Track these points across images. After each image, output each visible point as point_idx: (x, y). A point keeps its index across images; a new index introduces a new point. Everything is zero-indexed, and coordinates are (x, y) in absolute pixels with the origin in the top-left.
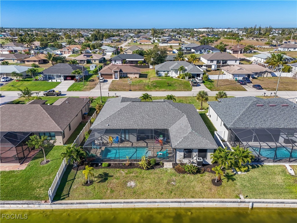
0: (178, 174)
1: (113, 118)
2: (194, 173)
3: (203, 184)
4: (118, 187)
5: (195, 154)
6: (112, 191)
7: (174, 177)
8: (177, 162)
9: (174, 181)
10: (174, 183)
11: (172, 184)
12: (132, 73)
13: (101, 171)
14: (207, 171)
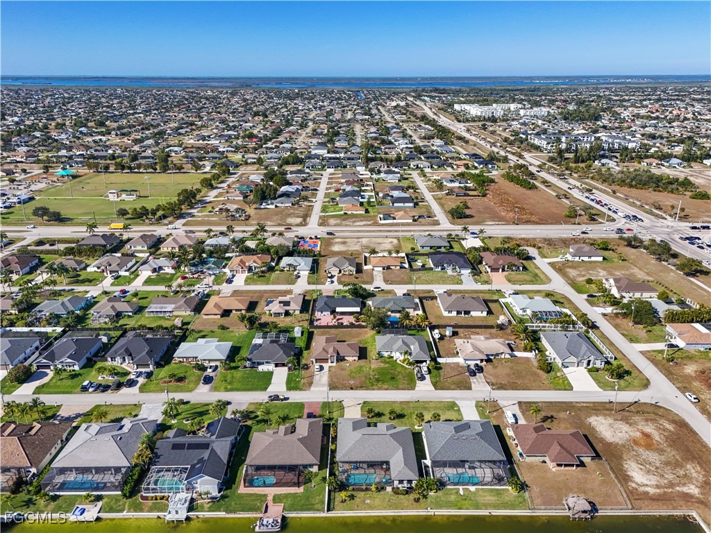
0: (395, 495)
1: (351, 451)
2: (404, 494)
3: (409, 501)
4: (361, 503)
5: (405, 482)
6: (358, 506)
7: (392, 497)
8: (395, 487)
10: (392, 501)
12: (349, 356)
13: (349, 493)
14: (412, 493)
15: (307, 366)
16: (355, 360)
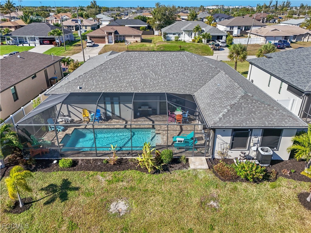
0: (221, 183)
1: (91, 77)
2: (256, 181)
3: (282, 207)
4: (88, 214)
5: (255, 140)
6: (73, 227)
8: (217, 156)
9: (215, 200)
10: (215, 204)
11: (211, 205)
12: (130, 36)
14: (282, 175)
15: (80, 45)
16: (137, 42)
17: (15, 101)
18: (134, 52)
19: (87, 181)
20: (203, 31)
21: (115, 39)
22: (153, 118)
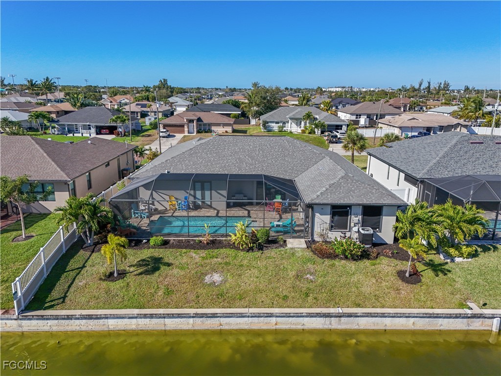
0: (319, 260)
1: (179, 161)
2: (355, 258)
3: (379, 280)
4: (184, 283)
5: (355, 219)
6: (168, 292)
7: (310, 265)
8: (317, 238)
9: (311, 274)
10: (311, 277)
11: (307, 278)
12: (218, 125)
13: (146, 253)
14: (383, 255)
15: (149, 136)
16: (226, 132)
17: (89, 189)
18: (227, 137)
19: (180, 257)
20: (315, 119)
21: (197, 128)
22: (248, 208)
